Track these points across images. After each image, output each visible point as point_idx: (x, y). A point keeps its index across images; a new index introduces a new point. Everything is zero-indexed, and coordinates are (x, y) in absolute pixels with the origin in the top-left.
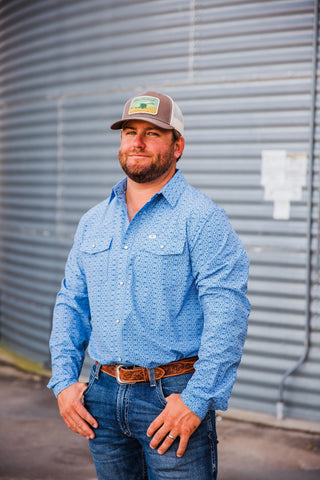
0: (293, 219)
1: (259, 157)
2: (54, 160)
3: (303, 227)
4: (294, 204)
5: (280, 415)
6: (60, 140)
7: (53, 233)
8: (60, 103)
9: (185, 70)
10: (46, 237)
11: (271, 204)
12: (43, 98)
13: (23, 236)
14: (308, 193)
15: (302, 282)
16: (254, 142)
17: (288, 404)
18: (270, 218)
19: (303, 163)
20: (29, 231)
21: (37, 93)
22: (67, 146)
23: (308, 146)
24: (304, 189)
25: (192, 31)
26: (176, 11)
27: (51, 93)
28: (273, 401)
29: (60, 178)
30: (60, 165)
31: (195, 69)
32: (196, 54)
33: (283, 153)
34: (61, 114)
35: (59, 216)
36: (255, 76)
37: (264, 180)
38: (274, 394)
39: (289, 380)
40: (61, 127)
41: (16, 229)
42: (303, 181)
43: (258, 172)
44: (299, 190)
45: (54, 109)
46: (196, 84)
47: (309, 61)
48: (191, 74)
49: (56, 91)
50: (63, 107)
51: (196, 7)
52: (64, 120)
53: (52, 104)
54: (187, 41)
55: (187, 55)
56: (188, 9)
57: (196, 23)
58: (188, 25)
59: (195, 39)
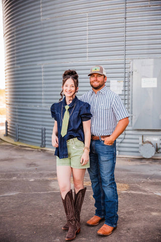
1: (109, 82)
2: (41, 84)
3: (123, 101)
4: (120, 95)
6: (43, 78)
7: (41, 106)
8: (42, 66)
9: (86, 57)
10: (38, 107)
12: (36, 65)
13: (29, 108)
14: (123, 92)
16: (108, 78)
17: (119, 151)
19: (122, 84)
20: (32, 106)
22: (45, 79)
23: (123, 79)
24: (123, 91)
25: (87, 46)
26: (82, 40)
27: (38, 63)
29: (43, 89)
30: (43, 85)
31: (89, 57)
32: (89, 52)
33: (116, 81)
34: (42, 70)
35: (43, 101)
36: (107, 59)
37: (111, 88)
39: (119, 145)
40: (43, 74)
42: (122, 89)
43: (109, 86)
44: (121, 91)
45: (41, 68)
46: (89, 61)
47: (123, 55)
48: (88, 58)
49: (41, 63)
50: (43, 68)
51: (89, 39)
52: (44, 72)
53: (39, 66)
54: (86, 48)
55: (86, 52)
56: (86, 39)
57: (89, 43)
58: (86, 44)
59: (89, 48)
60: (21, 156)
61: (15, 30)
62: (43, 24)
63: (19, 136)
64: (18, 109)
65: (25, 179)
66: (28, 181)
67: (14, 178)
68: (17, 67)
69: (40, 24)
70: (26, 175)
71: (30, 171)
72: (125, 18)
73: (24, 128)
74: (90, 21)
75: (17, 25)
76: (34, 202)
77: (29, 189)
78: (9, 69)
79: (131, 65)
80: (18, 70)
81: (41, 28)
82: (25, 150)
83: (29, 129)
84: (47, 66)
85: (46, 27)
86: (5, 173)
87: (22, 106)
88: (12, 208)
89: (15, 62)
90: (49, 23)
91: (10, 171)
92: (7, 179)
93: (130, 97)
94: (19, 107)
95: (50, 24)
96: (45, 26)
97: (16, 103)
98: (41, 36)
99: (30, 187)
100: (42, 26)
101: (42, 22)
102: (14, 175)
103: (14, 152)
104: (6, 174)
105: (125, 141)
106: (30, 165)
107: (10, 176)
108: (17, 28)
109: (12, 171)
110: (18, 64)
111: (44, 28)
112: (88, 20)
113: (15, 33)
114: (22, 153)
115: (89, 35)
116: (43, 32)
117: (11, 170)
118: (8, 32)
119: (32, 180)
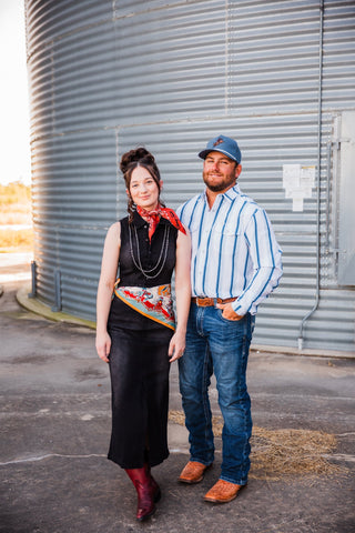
0: (305, 212)
1: (281, 169)
2: (113, 174)
3: (314, 217)
4: (306, 201)
5: (300, 347)
6: (118, 159)
8: (117, 132)
9: (222, 107)
11: (290, 201)
12: (102, 128)
13: (84, 232)
14: (316, 193)
15: (314, 255)
16: (277, 158)
17: (305, 339)
18: (290, 212)
19: (312, 173)
20: (91, 228)
21: (95, 125)
23: (316, 160)
24: (314, 190)
25: (226, 79)
27: (106, 124)
28: (296, 339)
29: (118, 187)
30: (118, 178)
31: (229, 107)
32: (229, 96)
33: (299, 165)
34: (117, 140)
35: (118, 215)
36: (276, 112)
37: (285, 185)
38: (296, 333)
39: (305, 323)
40: (118, 150)
41: (78, 227)
42: (313, 185)
43: (281, 180)
44: (310, 191)
45: (112, 136)
46: (230, 117)
47: (316, 101)
48: (226, 110)
49: (113, 123)
50: (119, 135)
51: (230, 63)
52: (119, 145)
53: (109, 132)
54: (223, 86)
55: (223, 96)
56: (224, 64)
57: (229, 74)
58: (223, 75)
59: (229, 85)
60: (64, 349)
61: (53, 45)
62: (119, 28)
63: (61, 298)
64: (61, 234)
65: (68, 413)
66: (77, 421)
67: (44, 411)
68: (57, 135)
69: (112, 30)
70: (73, 403)
71: (84, 391)
72: (323, 8)
73: (75, 280)
74: (233, 18)
75: (56, 35)
76: (89, 486)
77: (78, 444)
78: (38, 139)
79: (336, 125)
80: (59, 143)
81: (113, 40)
82: (76, 333)
83: (85, 282)
84: (128, 130)
85: (126, 37)
86: (21, 398)
87: (70, 226)
88: (31, 503)
89: (53, 123)
90: (132, 25)
91: (34, 392)
92: (25, 414)
93: (333, 205)
94: (62, 230)
95: (136, 29)
96: (124, 32)
97: (55, 221)
98: (114, 59)
99: (81, 439)
100: (117, 33)
101: (116, 23)
102: (44, 402)
103: (48, 340)
104: (24, 401)
105: (319, 314)
106: (86, 373)
107: (33, 405)
108: (56, 40)
109: (39, 392)
110: (58, 126)
111: (120, 38)
112: (227, 16)
113: (53, 54)
114: (67, 343)
115: (229, 52)
116: (119, 48)
117: (37, 388)
118: (36, 51)
119: (88, 417)
